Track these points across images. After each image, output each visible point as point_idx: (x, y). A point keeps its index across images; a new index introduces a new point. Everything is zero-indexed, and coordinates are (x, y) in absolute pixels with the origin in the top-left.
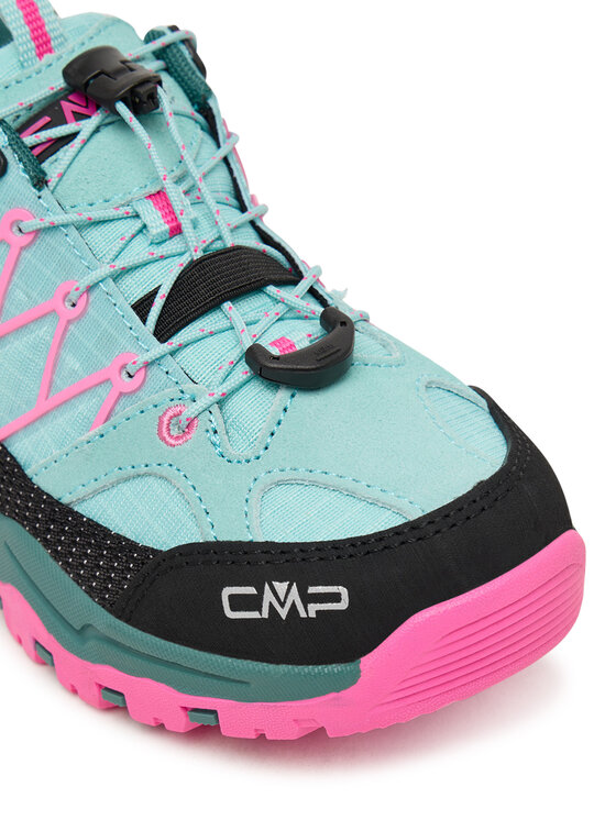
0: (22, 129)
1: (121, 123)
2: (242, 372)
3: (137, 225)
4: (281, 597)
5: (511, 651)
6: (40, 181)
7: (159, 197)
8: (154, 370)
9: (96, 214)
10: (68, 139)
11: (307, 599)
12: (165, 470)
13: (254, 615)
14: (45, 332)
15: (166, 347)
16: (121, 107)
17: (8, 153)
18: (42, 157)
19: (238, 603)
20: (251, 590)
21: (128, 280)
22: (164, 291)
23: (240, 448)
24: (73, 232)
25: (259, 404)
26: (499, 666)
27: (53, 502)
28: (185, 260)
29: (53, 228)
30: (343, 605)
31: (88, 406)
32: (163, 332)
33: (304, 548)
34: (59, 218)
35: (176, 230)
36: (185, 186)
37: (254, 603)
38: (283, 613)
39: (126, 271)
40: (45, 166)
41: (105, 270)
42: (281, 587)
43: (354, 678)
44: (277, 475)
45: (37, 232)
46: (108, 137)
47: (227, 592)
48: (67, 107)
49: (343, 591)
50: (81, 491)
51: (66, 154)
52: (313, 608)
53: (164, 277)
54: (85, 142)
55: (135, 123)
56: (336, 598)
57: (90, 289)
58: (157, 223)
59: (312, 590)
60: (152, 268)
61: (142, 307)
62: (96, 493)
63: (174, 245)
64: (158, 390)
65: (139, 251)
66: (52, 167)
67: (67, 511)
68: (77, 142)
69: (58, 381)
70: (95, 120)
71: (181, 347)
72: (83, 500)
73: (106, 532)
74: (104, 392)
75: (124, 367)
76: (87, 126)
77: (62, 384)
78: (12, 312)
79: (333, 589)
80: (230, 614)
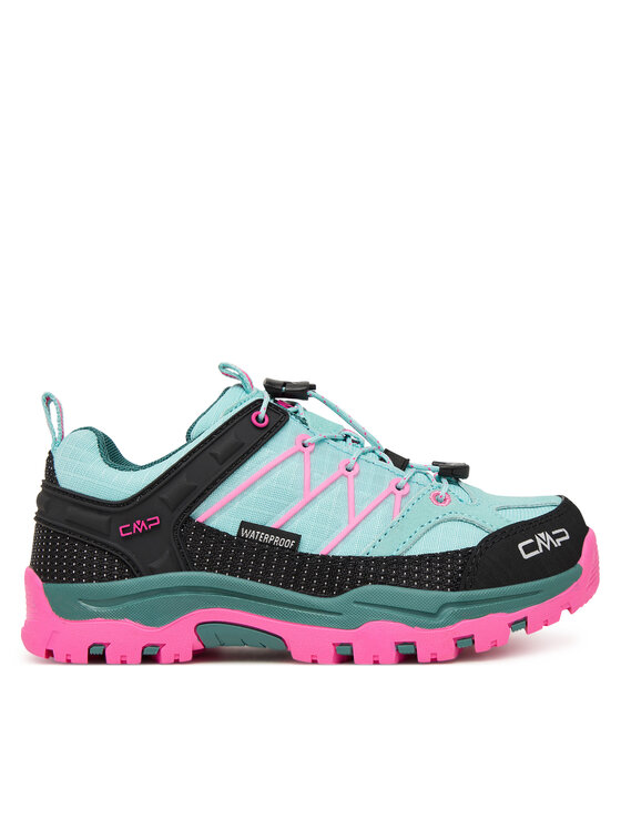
4: (544, 539)
12: (449, 516)
13: (536, 552)
14: (340, 487)
19: (528, 549)
20: (531, 541)
27: (389, 558)
30: (567, 537)
31: (385, 509)
37: (534, 547)
42: (542, 535)
45: (314, 443)
47: (520, 546)
49: (565, 531)
50: (404, 546)
52: (558, 540)
57: (358, 459)
59: (554, 533)
62: (414, 543)
69: (359, 508)
72: (407, 550)
74: (391, 500)
78: (317, 484)
79: (561, 531)
80: (526, 557)
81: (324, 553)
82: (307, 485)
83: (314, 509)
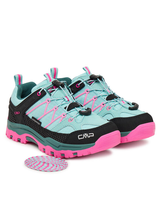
0: (48, 90)
1: (61, 89)
2: (78, 114)
3: (64, 100)
4: (86, 135)
5: (113, 138)
6: (51, 95)
7: (66, 97)
8: (67, 114)
9: (58, 99)
10: (54, 90)
11: (89, 135)
12: (70, 125)
13: (82, 138)
14: (52, 113)
15: (69, 112)
16: (60, 87)
17: (46, 92)
18: (51, 92)
19: (80, 137)
20: (82, 135)
21: (63, 106)
22: (68, 106)
23: (78, 121)
24: (55, 101)
25: (81, 117)
26: (109, 145)
27: (54, 132)
28: (70, 103)
29: (53, 100)
30: (93, 136)
31: (59, 120)
32: (68, 110)
33: (88, 130)
34: (54, 99)
35: (68, 101)
36: (69, 96)
37: (82, 137)
38: (86, 137)
39: (63, 104)
40: (51, 93)
41: (60, 104)
42: (85, 134)
43: (94, 145)
44: (84, 124)
45: (51, 101)
46: (59, 91)
48: (54, 87)
49: (93, 134)
50: (58, 130)
51: (54, 92)
52: (90, 136)
53: (68, 105)
54: (56, 91)
55: (62, 88)
56: (92, 135)
57: (58, 106)
58: (66, 100)
59: (89, 134)
60: (66, 104)
61: (65, 108)
62: (60, 130)
63: (68, 102)
64: (68, 116)
65: (64, 102)
66: (52, 94)
67: (56, 133)
68: (55, 91)
69: (54, 118)
70: (57, 89)
71: (70, 112)
72: (58, 131)
73: (62, 134)
74: (61, 118)
75: (63, 115)
76: (56, 89)
77: (54, 119)
78: (47, 111)
79: (92, 134)
80: (79, 139)
81: (45, 128)
82: (45, 111)
83: (45, 117)
